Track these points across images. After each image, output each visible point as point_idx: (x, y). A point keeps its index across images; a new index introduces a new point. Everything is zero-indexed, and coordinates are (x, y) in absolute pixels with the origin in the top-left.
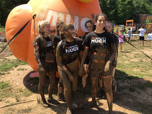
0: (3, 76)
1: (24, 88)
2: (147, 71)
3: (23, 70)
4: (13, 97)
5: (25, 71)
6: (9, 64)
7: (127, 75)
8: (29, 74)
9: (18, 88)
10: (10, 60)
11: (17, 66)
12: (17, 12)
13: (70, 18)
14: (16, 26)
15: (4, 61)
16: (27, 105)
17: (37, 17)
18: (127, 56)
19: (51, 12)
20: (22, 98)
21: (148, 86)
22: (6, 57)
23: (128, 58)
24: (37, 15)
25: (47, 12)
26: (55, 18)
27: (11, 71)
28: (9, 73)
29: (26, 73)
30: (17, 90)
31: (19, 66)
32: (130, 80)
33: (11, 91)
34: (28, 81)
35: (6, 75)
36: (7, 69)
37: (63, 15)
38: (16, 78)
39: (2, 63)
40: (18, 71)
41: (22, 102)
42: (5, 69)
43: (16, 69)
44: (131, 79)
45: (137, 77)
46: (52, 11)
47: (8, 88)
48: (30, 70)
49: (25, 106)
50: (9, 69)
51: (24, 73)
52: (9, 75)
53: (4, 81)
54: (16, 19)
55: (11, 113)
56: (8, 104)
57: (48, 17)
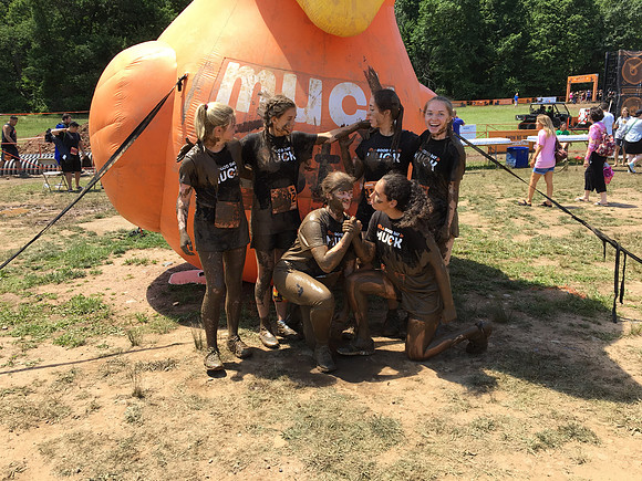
0: (80, 281)
1: (152, 312)
2: (585, 267)
3: (144, 262)
4: (120, 336)
5: (150, 266)
6: (96, 246)
7: (507, 277)
8: (166, 275)
9: (134, 312)
10: (95, 234)
11: (124, 253)
12: (127, 68)
13: (294, 86)
14: (125, 114)
15: (74, 235)
16: (163, 354)
17: (189, 84)
18: (532, 219)
19: (234, 66)
20: (148, 338)
21: (564, 310)
22: (81, 225)
23: (530, 226)
24: (189, 78)
25: (222, 68)
26: (246, 85)
27: (104, 268)
28: (97, 273)
29: (156, 272)
30: (130, 317)
31: (128, 252)
32: (509, 293)
33: (112, 321)
34: (164, 294)
35: (89, 278)
36: (89, 262)
37: (273, 77)
38: (122, 287)
39: (69, 242)
40: (129, 267)
41: (149, 346)
42: (83, 261)
43: (119, 261)
44: (516, 289)
45: (536, 285)
46: (238, 65)
47: (104, 311)
48: (167, 263)
49: (160, 356)
50: (95, 260)
51: (148, 274)
52: (99, 278)
53: (86, 295)
54: (125, 92)
55: (119, 371)
56: (105, 352)
57: (224, 82)
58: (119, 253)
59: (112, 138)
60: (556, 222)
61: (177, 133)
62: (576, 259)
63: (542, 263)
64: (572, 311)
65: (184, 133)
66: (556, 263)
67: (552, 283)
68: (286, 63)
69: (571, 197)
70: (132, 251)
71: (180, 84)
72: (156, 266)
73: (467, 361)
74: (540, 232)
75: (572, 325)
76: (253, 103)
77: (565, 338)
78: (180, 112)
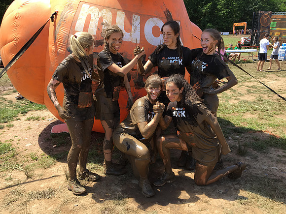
1: (41, 152)
2: (271, 118)
3: (38, 119)
4: (20, 171)
5: (41, 121)
6: (12, 109)
7: (233, 125)
8: (49, 127)
9: (30, 152)
10: (12, 102)
11: (27, 113)
12: (20, 7)
13: (124, 19)
14: (19, 36)
16: (46, 184)
17: (59, 18)
18: (235, 91)
19: (86, 7)
20: (38, 172)
22: (4, 97)
23: (235, 95)
24: (59, 14)
25: (78, 8)
26: (94, 18)
27: (15, 123)
28: (10, 126)
29: (44, 124)
30: (27, 156)
31: (29, 112)
32: (238, 135)
33: (16, 159)
34: (48, 140)
35: (5, 130)
36: (6, 119)
37: (110, 13)
38: (24, 135)
40: (29, 122)
41: (37, 178)
42: (3, 118)
43: (23, 118)
44: (241, 133)
46: (89, 6)
47: (10, 154)
48: (50, 119)
49: (43, 186)
50: (10, 117)
51: (39, 126)
52: (12, 129)
53: (3, 141)
54: (18, 22)
55: (17, 200)
56: (10, 183)
57: (80, 16)
58: (24, 113)
59: (11, 50)
60: (246, 92)
61: (51, 47)
62: (265, 113)
63: (248, 116)
64: (275, 146)
65: (56, 48)
66: (256, 116)
67: (258, 128)
68: (118, 5)
69: (248, 79)
70: (31, 112)
71: (52, 18)
72: (44, 121)
73: (230, 184)
74: (240, 98)
75: (279, 156)
76: (98, 29)
77: (279, 165)
78: (53, 34)
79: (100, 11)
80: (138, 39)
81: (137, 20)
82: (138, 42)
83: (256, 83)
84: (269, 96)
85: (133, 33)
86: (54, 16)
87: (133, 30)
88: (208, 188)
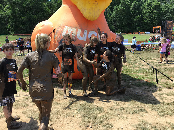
2: (151, 75)
7: (131, 77)
13: (80, 32)
23: (139, 65)
24: (56, 30)
25: (63, 27)
26: (69, 31)
32: (132, 81)
37: (75, 30)
54: (40, 32)
62: (149, 73)
64: (146, 85)
65: (54, 42)
67: (142, 79)
68: (78, 27)
71: (53, 31)
74: (141, 67)
75: (145, 88)
77: (144, 91)
78: (53, 37)
79: (71, 29)
80: (86, 39)
81: (85, 32)
82: (86, 40)
83: (154, 60)
84: (157, 67)
85: (84, 37)
86: (54, 30)
87: (84, 36)
88: (111, 96)
